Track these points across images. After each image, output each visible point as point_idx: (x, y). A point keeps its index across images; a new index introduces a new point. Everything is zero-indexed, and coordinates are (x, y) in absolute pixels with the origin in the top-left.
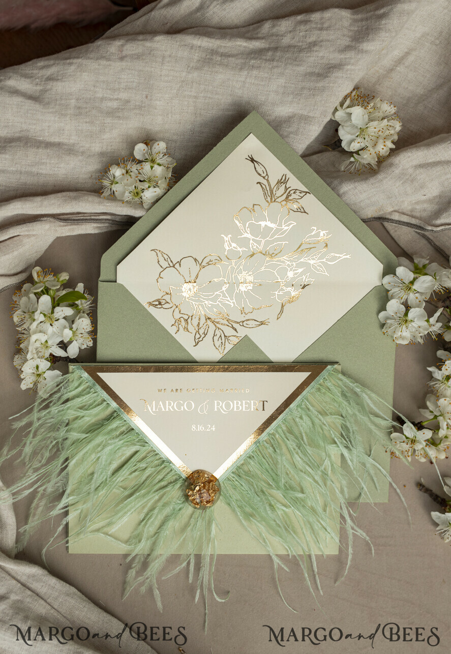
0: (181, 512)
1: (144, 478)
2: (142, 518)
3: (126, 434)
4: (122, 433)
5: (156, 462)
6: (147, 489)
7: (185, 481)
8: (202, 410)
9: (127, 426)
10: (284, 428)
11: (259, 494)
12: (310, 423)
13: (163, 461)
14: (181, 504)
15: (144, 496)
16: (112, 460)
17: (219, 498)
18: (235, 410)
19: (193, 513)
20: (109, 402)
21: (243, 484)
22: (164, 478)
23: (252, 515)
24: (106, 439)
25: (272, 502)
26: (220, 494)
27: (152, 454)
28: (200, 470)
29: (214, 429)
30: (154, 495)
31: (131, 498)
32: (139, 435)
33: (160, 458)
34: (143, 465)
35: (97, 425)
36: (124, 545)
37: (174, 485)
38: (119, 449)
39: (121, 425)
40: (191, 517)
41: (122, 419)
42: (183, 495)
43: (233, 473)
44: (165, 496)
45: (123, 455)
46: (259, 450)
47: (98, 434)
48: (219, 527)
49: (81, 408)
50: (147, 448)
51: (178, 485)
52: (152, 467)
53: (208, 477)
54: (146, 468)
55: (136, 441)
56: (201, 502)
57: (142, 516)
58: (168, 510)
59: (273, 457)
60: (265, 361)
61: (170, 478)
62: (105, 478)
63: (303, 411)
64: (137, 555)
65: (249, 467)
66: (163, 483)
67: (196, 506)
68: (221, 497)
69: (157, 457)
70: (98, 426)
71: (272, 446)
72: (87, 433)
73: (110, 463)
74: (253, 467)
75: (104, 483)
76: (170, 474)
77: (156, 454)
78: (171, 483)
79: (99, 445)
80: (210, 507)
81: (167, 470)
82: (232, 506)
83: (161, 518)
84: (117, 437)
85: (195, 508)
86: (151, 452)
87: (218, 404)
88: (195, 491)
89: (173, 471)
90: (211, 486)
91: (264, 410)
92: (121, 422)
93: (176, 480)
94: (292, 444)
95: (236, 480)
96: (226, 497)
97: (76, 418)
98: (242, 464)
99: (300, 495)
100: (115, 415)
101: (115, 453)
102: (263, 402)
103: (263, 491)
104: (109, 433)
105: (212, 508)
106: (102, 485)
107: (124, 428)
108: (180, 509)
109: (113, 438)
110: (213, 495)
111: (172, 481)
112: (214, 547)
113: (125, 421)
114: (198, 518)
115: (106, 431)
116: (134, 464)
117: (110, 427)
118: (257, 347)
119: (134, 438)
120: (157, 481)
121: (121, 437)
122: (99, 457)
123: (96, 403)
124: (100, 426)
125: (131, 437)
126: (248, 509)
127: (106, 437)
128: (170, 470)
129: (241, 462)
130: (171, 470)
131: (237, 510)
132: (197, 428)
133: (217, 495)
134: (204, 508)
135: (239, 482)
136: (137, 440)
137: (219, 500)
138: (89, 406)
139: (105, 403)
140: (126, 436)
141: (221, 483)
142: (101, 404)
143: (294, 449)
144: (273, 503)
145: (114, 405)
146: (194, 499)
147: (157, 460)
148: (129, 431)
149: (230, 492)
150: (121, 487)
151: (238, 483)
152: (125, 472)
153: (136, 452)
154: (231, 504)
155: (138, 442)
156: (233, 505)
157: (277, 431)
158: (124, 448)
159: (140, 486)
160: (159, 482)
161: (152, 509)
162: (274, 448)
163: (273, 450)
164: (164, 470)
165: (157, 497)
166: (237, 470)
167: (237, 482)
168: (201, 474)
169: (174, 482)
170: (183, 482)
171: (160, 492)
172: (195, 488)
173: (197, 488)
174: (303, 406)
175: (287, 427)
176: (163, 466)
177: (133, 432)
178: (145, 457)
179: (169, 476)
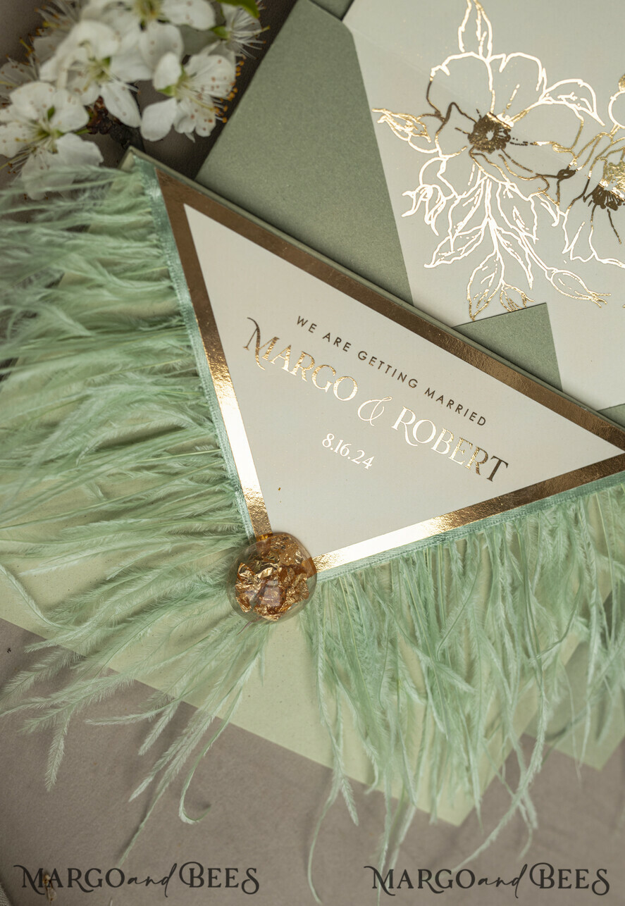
0: (201, 603)
1: (162, 492)
2: (113, 576)
3: (175, 376)
4: (167, 371)
5: (207, 472)
6: (157, 519)
7: (248, 543)
8: (366, 412)
9: (186, 361)
10: (509, 537)
11: (384, 643)
12: (562, 552)
13: (223, 479)
14: (211, 586)
15: (142, 531)
16: (113, 418)
17: (298, 611)
18: (434, 448)
19: (227, 616)
20: (175, 286)
21: (363, 609)
22: (205, 513)
23: (345, 679)
24: (125, 365)
25: (400, 672)
26: (304, 607)
27: (208, 449)
28: (292, 536)
29: (369, 465)
30: (165, 539)
31: (112, 523)
32: (203, 394)
33: (221, 469)
34: (175, 464)
35: (121, 321)
36: (39, 613)
37: (219, 540)
38: (141, 401)
39: (176, 351)
40: (215, 623)
41: (185, 338)
42: (226, 570)
43: (354, 575)
44: (185, 555)
45: (141, 419)
46: (434, 556)
47: (111, 345)
48: (264, 671)
49: (106, 264)
50: (203, 433)
51: (228, 545)
52: (191, 479)
53: (301, 561)
54: (177, 474)
55: (189, 403)
56: (257, 603)
57: (113, 571)
58: (177, 586)
59: (454, 584)
60: (550, 379)
61: (219, 521)
62: (76, 449)
63: (564, 522)
64: (57, 647)
65: (395, 579)
66: (197, 525)
67: (243, 607)
68: (301, 613)
69: (217, 463)
70: (123, 328)
71: (464, 560)
72: (90, 329)
73: (104, 423)
74: (404, 585)
75: (68, 460)
76: (223, 513)
77: (217, 456)
78: (214, 532)
79: (101, 370)
80: (269, 622)
81: (219, 501)
82: (314, 641)
83: (153, 593)
84: (153, 372)
85: (236, 608)
86: (209, 444)
87: (407, 418)
88: (259, 576)
89: (233, 510)
90: (297, 581)
91: (490, 478)
92: (178, 344)
93: (229, 532)
94: (503, 577)
95: (353, 594)
96: (311, 619)
97: (82, 282)
98: (383, 568)
99: (462, 686)
100: (174, 321)
101: (128, 405)
102: (500, 461)
103: (393, 642)
104: (139, 354)
105: (272, 626)
106: (61, 462)
107: (176, 362)
108: (203, 597)
109: (142, 371)
110: (292, 601)
111: (220, 530)
112: (231, 708)
113: (189, 347)
114: (229, 631)
115: (134, 346)
116: (156, 453)
117: (148, 344)
118: (550, 341)
119: (189, 395)
120: (188, 514)
121: (160, 377)
122: (87, 397)
123: (148, 271)
124: (128, 328)
125: (184, 389)
126: (341, 664)
127: (128, 359)
128: (229, 503)
129: (384, 563)
130: (230, 506)
131: (322, 655)
132: (334, 445)
133: (298, 605)
134: (255, 619)
135: (356, 601)
136: (194, 403)
137: (295, 617)
138: (125, 270)
139: (166, 283)
140: (173, 380)
141: (319, 583)
142: (157, 279)
143: (503, 590)
144: (400, 675)
145: (184, 298)
146: (244, 591)
147: (213, 469)
148: (185, 375)
149: (326, 611)
150: (101, 487)
151: (353, 601)
152: (127, 459)
153: (176, 429)
154: (314, 638)
155: (192, 407)
156: (317, 641)
157: (491, 536)
158: (155, 407)
159: (143, 506)
160: (191, 517)
161: (144, 567)
162: (464, 567)
163: (461, 570)
164: (214, 499)
165: (168, 548)
166: (367, 574)
167: (350, 598)
168: (289, 546)
169: (222, 533)
170: (242, 542)
171: (180, 541)
172: (262, 569)
173: (268, 571)
174: (571, 513)
175: (515, 537)
176: (217, 488)
177: (193, 380)
178: (190, 449)
179: (219, 516)
